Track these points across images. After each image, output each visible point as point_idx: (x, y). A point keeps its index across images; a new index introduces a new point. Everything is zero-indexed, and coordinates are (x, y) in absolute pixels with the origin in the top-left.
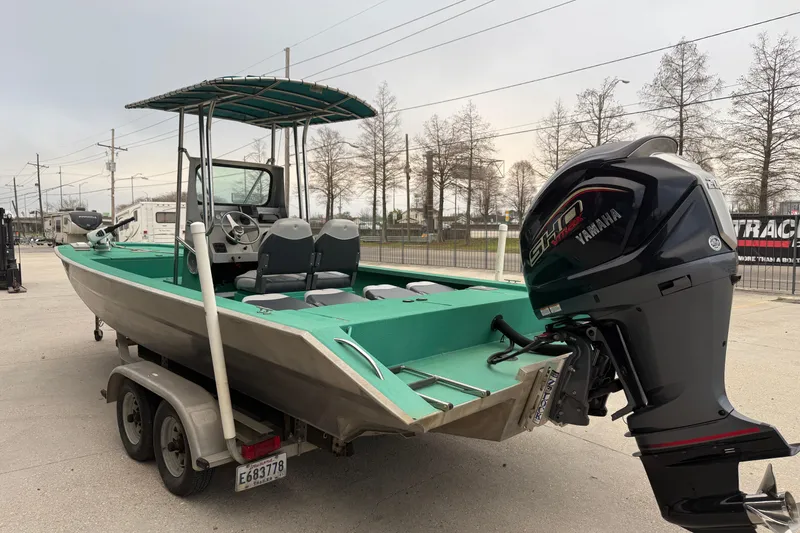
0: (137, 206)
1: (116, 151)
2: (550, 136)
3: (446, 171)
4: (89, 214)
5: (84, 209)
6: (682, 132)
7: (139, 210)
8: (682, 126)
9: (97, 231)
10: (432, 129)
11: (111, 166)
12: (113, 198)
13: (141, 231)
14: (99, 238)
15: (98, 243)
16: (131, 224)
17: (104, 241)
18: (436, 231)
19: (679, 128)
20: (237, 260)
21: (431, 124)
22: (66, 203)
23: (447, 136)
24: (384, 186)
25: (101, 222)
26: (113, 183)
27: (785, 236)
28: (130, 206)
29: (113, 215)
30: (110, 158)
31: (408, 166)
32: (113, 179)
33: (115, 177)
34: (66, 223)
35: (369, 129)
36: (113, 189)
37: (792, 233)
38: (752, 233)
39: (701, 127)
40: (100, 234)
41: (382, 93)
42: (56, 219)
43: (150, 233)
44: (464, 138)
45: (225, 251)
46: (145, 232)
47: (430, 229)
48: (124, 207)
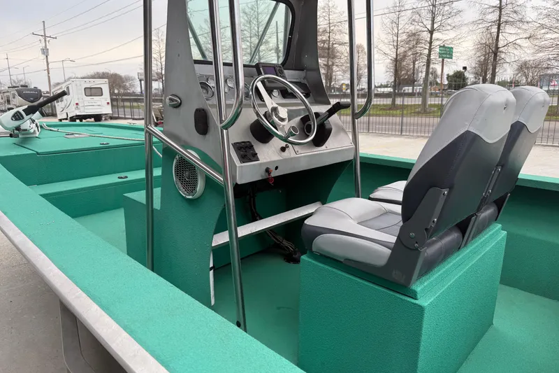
0: (68, 83)
1: (48, 39)
2: (392, 22)
4: (31, 90)
5: (27, 86)
6: (500, 17)
7: (70, 86)
8: (500, 12)
9: (12, 112)
11: (45, 51)
12: (49, 77)
13: (73, 103)
14: (17, 123)
15: (18, 128)
16: (65, 97)
17: (26, 124)
19: (498, 13)
20: (274, 174)
22: (15, 82)
25: (41, 96)
26: (48, 64)
28: (63, 83)
29: (50, 90)
30: (44, 45)
32: (47, 62)
33: (49, 61)
34: (14, 98)
36: (48, 70)
39: (515, 12)
40: (17, 117)
42: (6, 94)
43: (80, 105)
45: (254, 157)
46: (77, 104)
48: (58, 84)
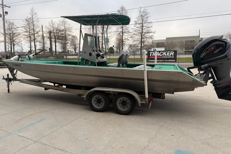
3: (56, 37)
6: (122, 30)
10: (51, 24)
18: (54, 56)
21: (50, 22)
23: (56, 27)
24: (35, 42)
27: (161, 55)
31: (43, 35)
35: (27, 22)
37: (162, 55)
38: (154, 55)
41: (32, 11)
44: (62, 28)
47: (52, 55)
